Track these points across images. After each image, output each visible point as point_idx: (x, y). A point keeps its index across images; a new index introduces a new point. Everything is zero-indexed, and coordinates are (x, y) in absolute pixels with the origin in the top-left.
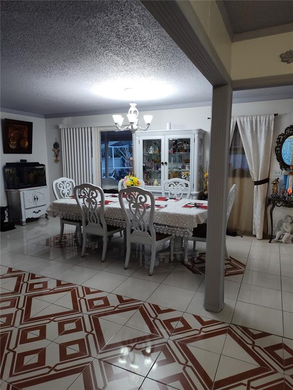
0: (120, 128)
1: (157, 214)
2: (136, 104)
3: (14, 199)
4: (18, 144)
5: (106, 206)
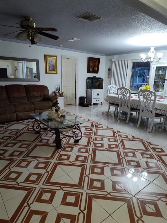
0: (143, 61)
1: (157, 104)
2: (154, 48)
3: (89, 94)
4: (93, 69)
5: (131, 98)
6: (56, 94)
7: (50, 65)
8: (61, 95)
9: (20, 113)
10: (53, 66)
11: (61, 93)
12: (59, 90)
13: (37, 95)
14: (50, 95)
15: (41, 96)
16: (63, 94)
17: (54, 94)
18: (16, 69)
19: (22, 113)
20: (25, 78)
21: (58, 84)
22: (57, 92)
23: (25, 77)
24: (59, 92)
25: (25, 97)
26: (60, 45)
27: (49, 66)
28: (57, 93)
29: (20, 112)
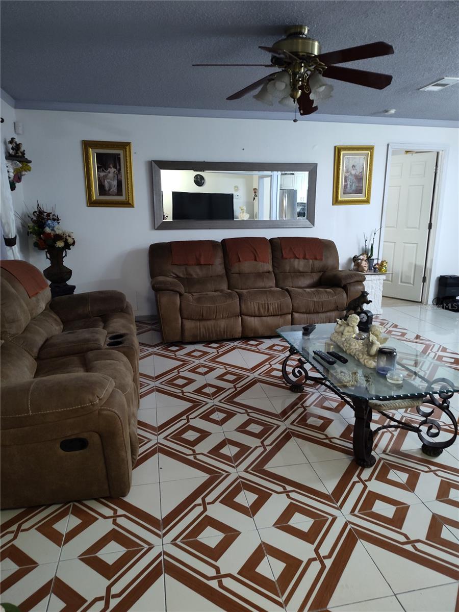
6: (358, 266)
7: (350, 177)
8: (377, 269)
9: (253, 318)
10: (359, 179)
11: (375, 262)
12: (372, 254)
13: (301, 269)
14: (340, 269)
15: (312, 271)
16: (382, 265)
17: (353, 264)
18: (256, 196)
19: (256, 319)
20: (274, 219)
21: (368, 235)
22: (362, 260)
23: (276, 217)
24: (369, 259)
25: (269, 272)
26: (387, 111)
27: (346, 181)
28: (365, 264)
29: (251, 316)
